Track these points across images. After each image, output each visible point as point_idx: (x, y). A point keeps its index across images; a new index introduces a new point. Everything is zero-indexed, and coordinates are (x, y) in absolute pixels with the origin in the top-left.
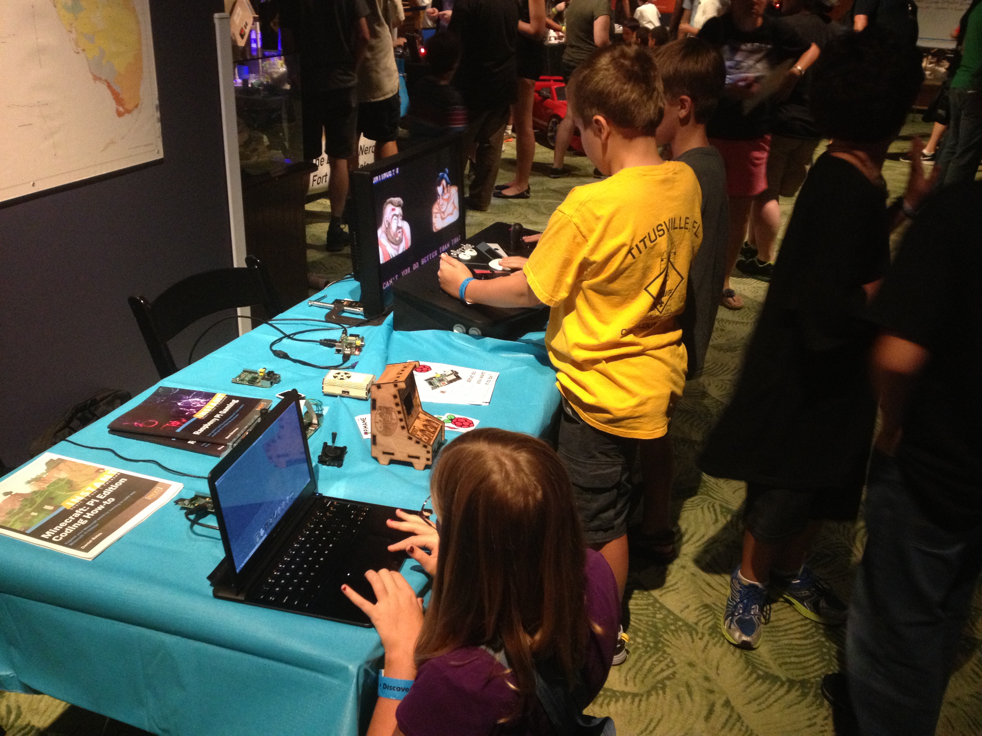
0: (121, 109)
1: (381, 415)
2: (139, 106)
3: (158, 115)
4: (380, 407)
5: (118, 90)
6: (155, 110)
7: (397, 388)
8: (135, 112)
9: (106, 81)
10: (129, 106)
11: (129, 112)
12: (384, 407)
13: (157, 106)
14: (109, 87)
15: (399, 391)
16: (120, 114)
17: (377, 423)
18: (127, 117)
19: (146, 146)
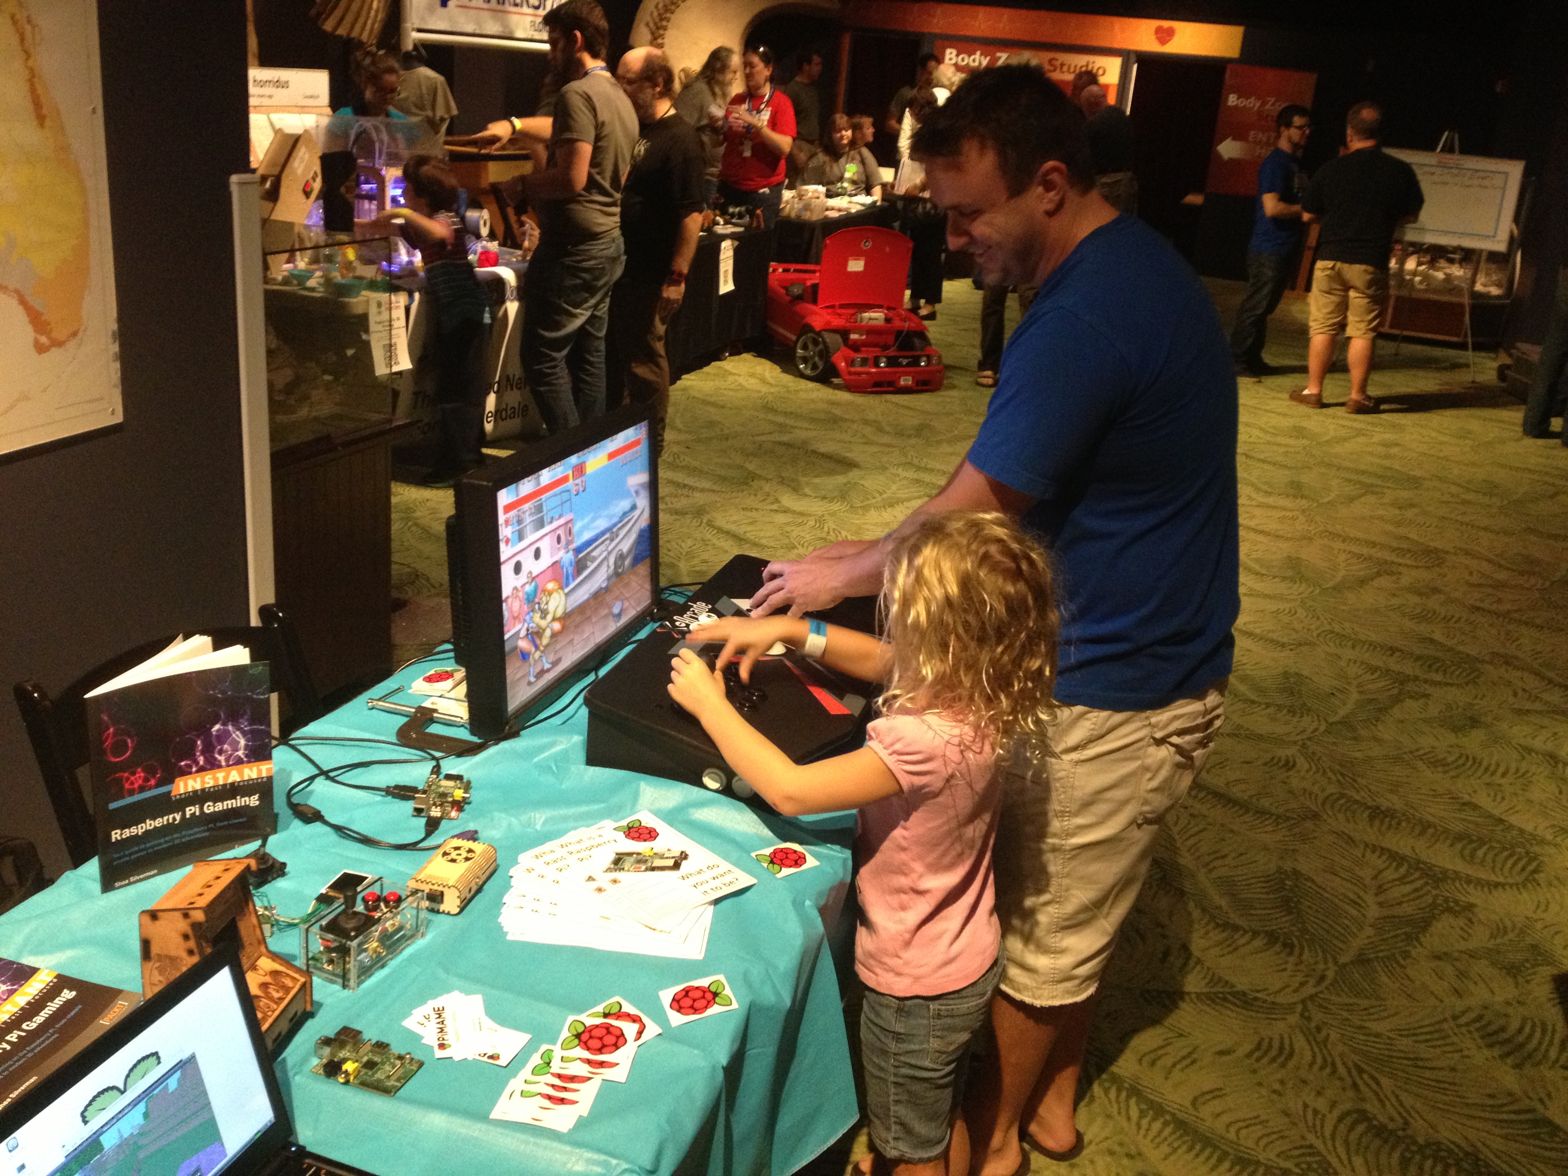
0: (43, 339)
2: (80, 334)
3: (115, 348)
4: (158, 956)
5: (38, 307)
6: (110, 340)
7: (188, 921)
8: (72, 344)
9: (17, 292)
10: (60, 333)
11: (58, 344)
13: (114, 333)
14: (23, 302)
15: (195, 926)
16: (40, 349)
18: (55, 353)
19: (90, 402)
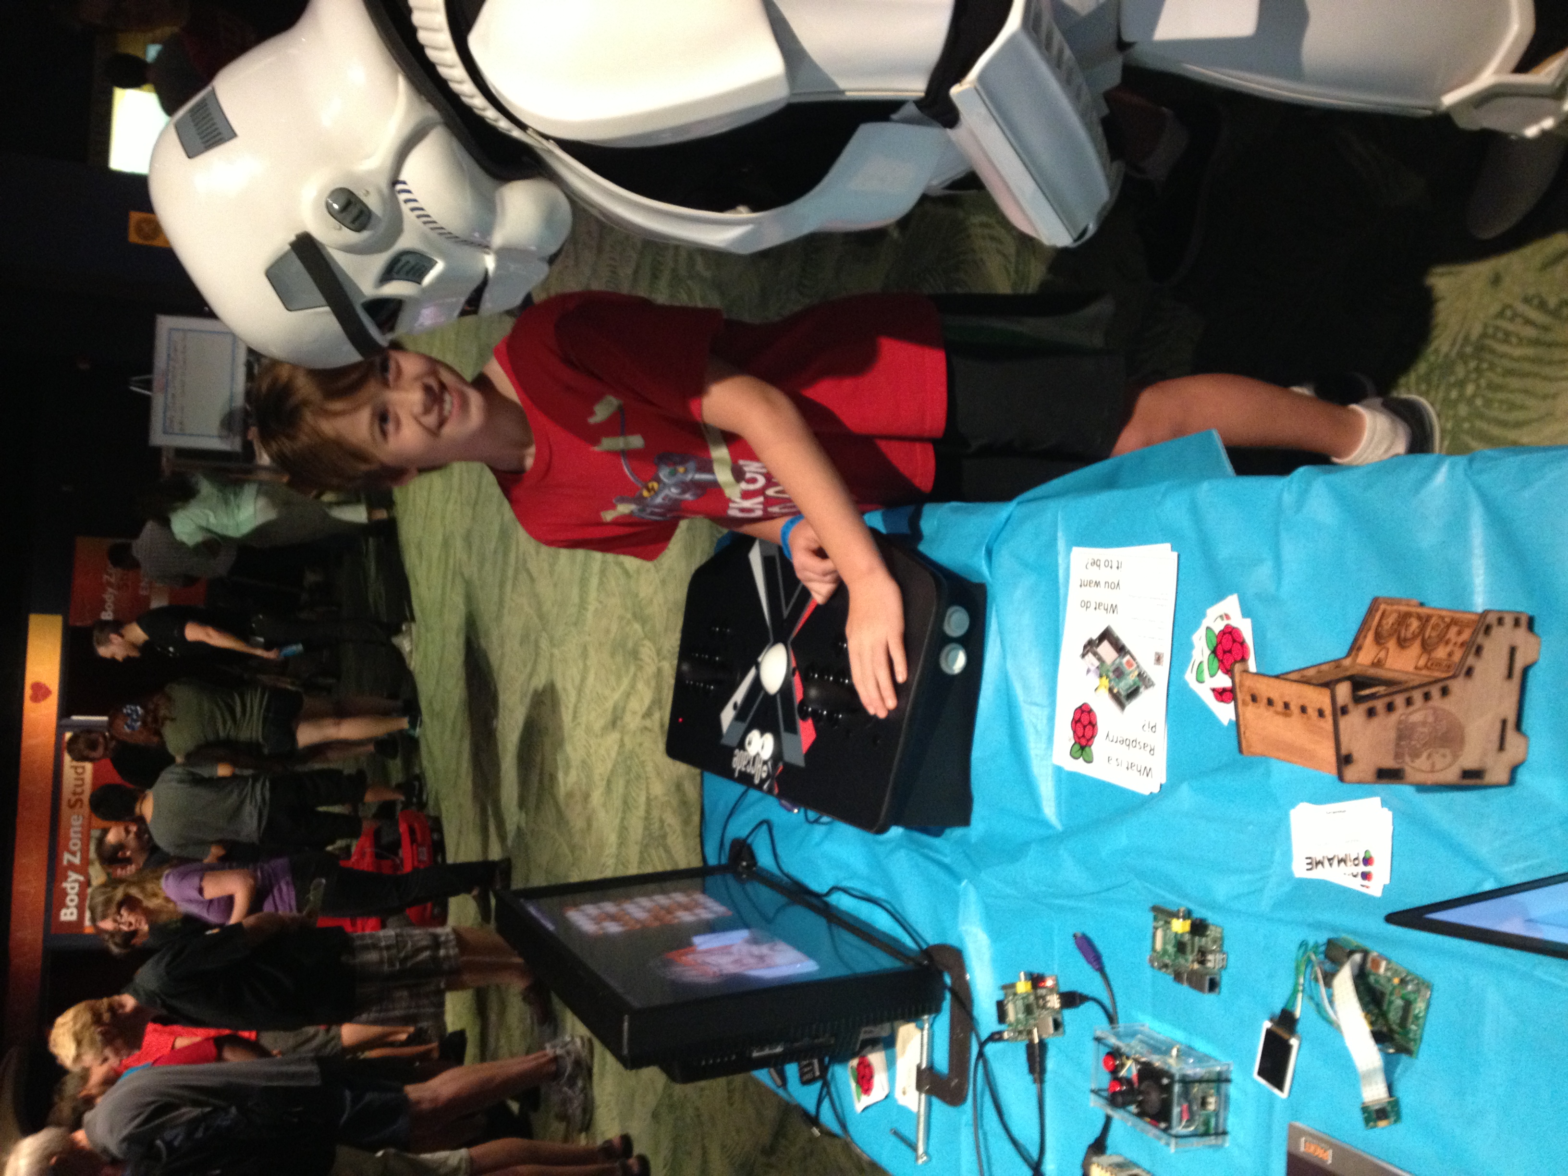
1: (1416, 755)
4: (1398, 756)
7: (1350, 710)
12: (1398, 745)
15: (1355, 703)
17: (1433, 765)
